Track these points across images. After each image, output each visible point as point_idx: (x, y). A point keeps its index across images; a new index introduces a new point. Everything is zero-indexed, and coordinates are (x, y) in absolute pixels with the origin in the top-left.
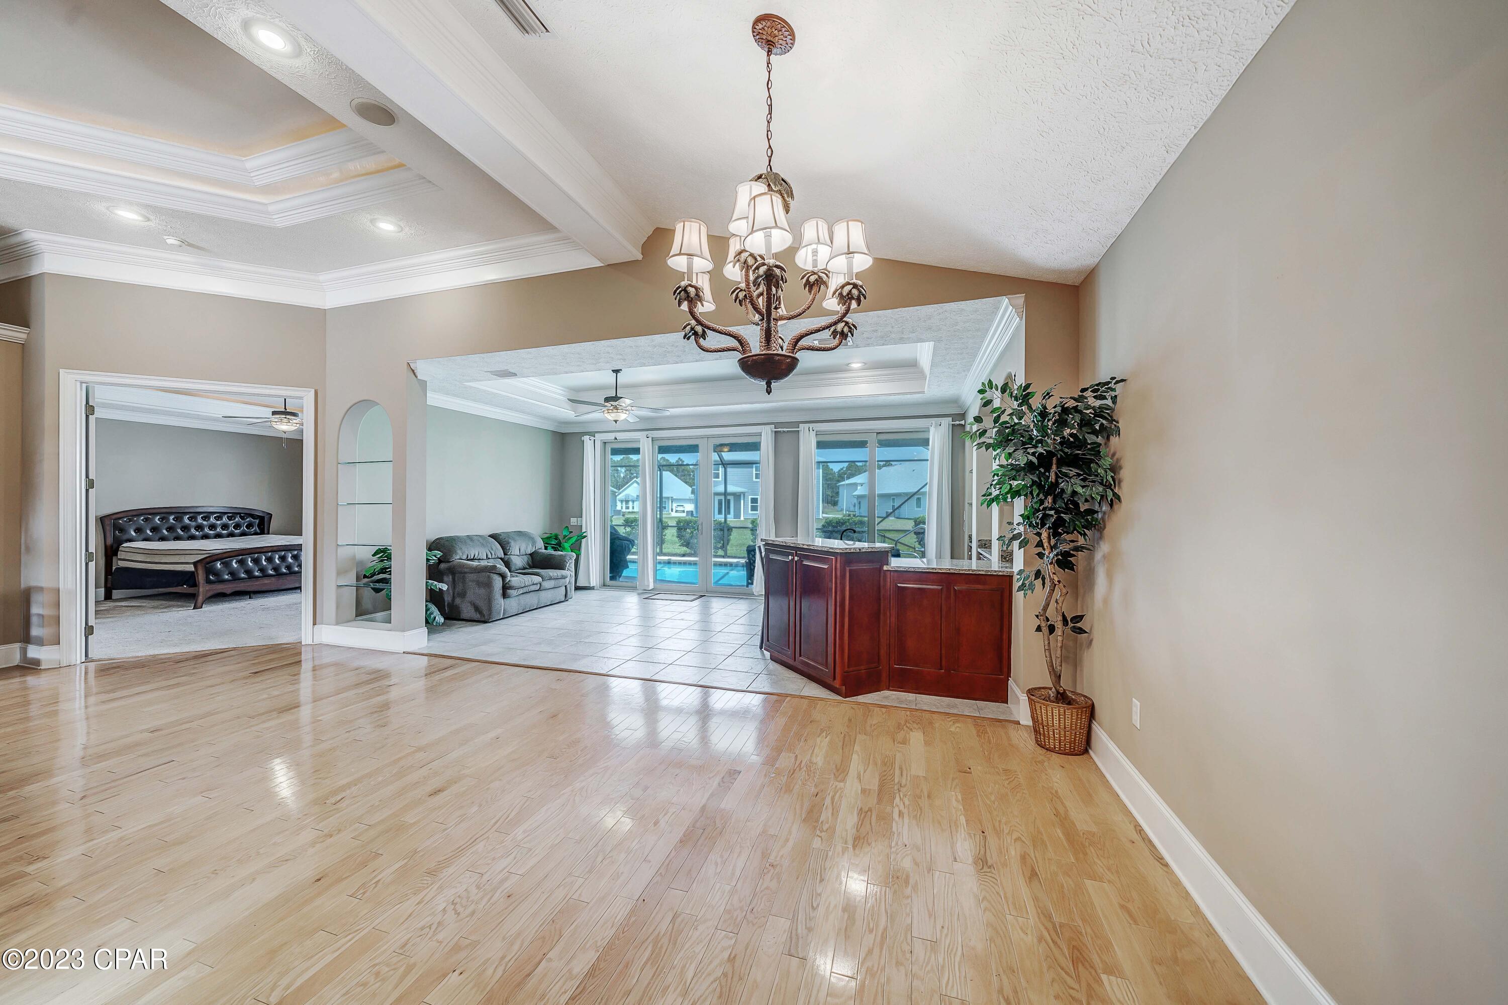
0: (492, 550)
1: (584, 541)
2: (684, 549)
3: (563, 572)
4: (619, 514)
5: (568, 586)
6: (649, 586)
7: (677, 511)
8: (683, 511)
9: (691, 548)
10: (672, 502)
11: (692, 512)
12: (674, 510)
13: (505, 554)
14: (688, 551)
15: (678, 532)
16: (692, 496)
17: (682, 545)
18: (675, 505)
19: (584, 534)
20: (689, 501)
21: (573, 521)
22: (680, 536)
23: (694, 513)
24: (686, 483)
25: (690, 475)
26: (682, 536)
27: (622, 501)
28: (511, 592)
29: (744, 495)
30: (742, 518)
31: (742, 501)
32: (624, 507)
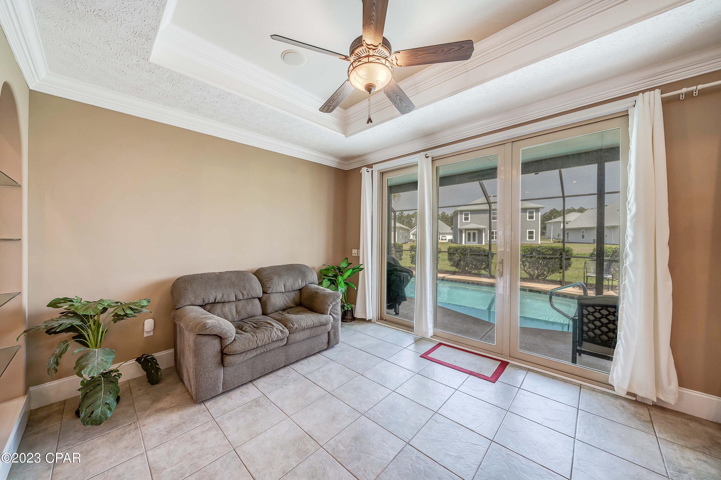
0: (245, 289)
1: (361, 273)
2: (454, 269)
3: (323, 318)
4: (411, 241)
5: (332, 333)
6: (427, 333)
7: (442, 239)
8: (446, 240)
9: (460, 268)
10: (439, 234)
11: (452, 240)
12: (440, 239)
13: (264, 292)
14: (457, 270)
15: (449, 256)
16: (451, 231)
17: (452, 265)
18: (441, 236)
19: (361, 267)
20: (449, 234)
21: (354, 251)
22: (450, 259)
23: (453, 240)
24: (447, 224)
25: (449, 220)
26: (452, 259)
27: (413, 234)
28: (228, 359)
29: (485, 230)
30: (484, 244)
31: (484, 234)
32: (414, 237)
